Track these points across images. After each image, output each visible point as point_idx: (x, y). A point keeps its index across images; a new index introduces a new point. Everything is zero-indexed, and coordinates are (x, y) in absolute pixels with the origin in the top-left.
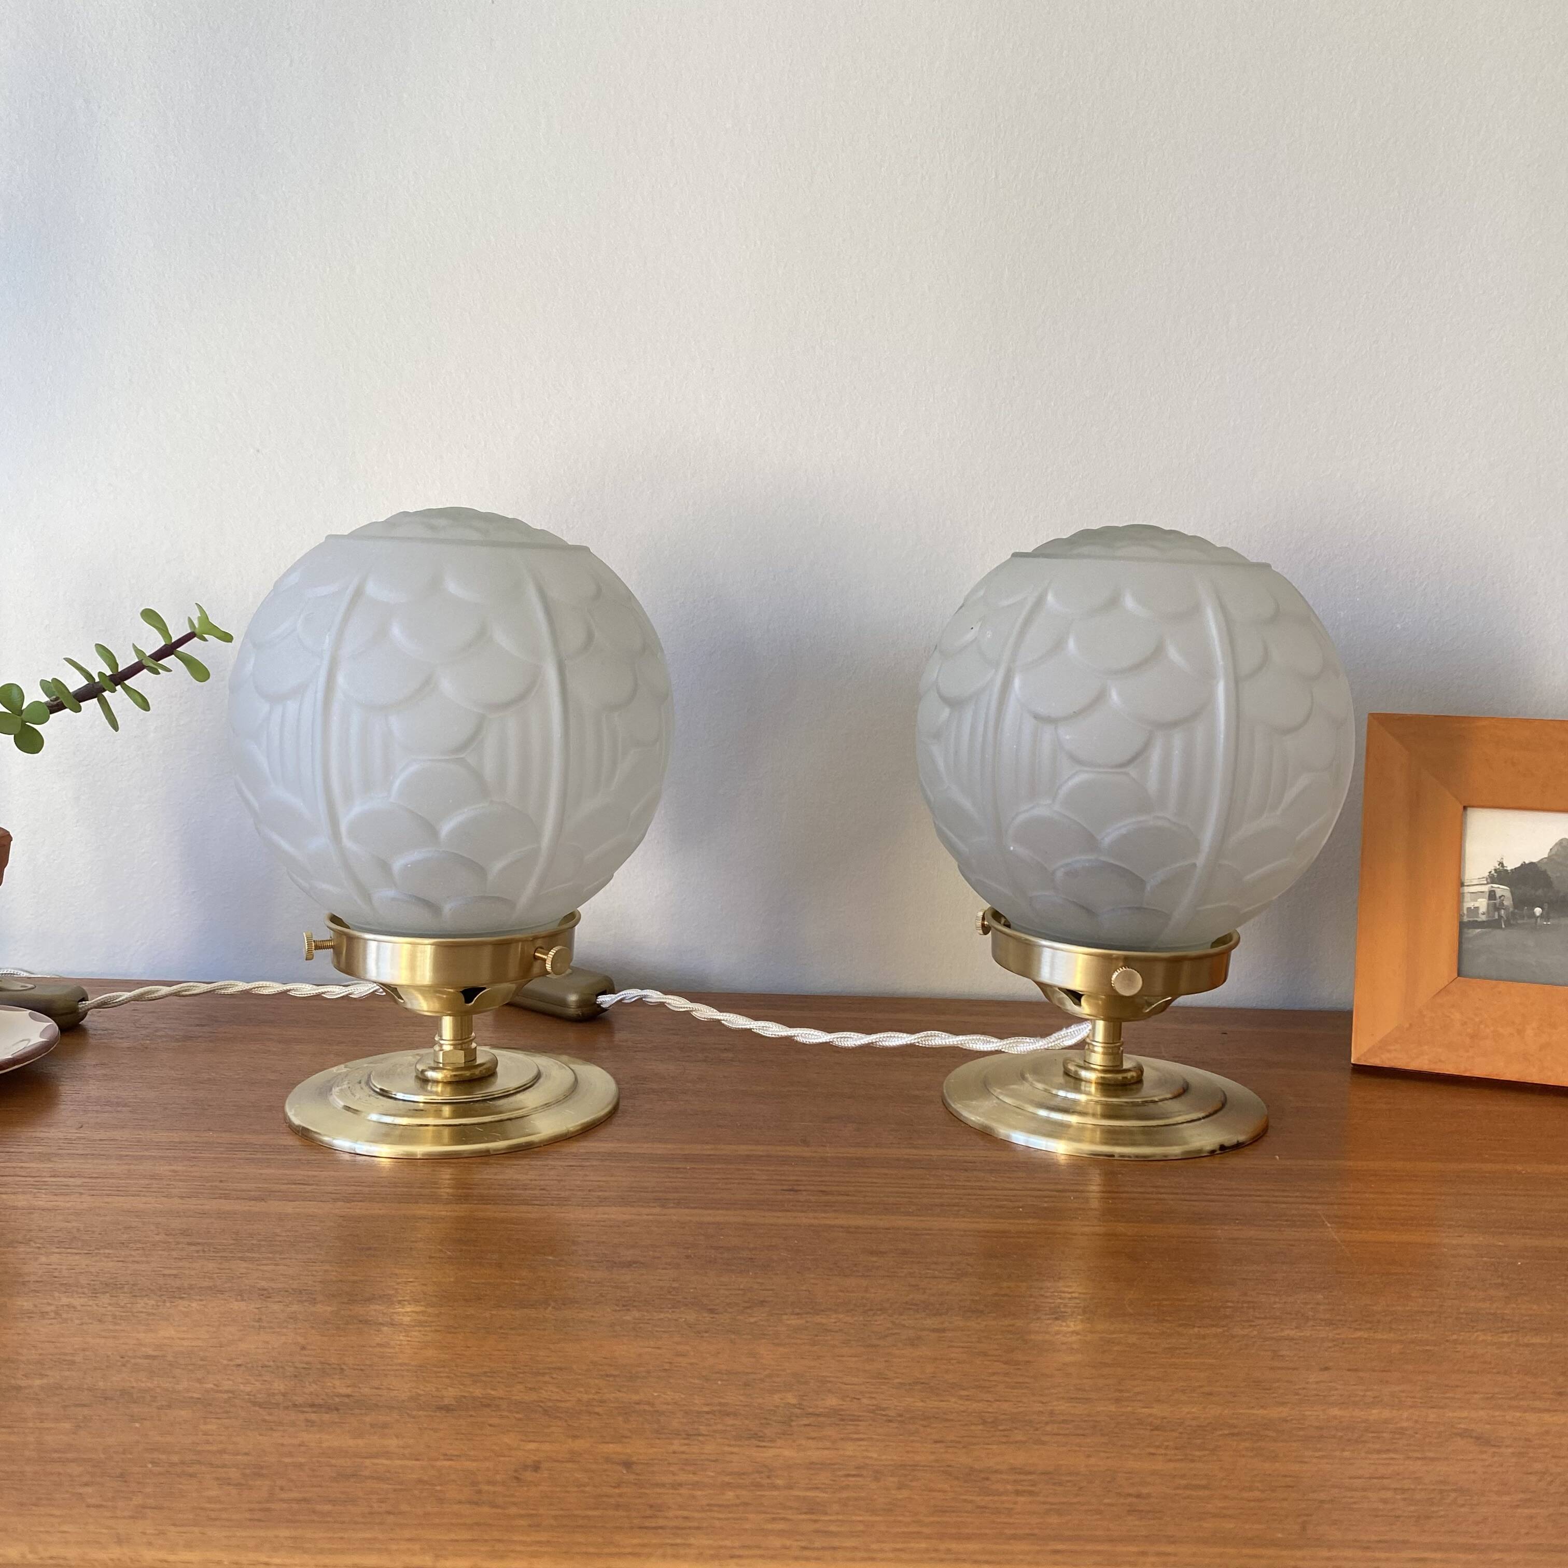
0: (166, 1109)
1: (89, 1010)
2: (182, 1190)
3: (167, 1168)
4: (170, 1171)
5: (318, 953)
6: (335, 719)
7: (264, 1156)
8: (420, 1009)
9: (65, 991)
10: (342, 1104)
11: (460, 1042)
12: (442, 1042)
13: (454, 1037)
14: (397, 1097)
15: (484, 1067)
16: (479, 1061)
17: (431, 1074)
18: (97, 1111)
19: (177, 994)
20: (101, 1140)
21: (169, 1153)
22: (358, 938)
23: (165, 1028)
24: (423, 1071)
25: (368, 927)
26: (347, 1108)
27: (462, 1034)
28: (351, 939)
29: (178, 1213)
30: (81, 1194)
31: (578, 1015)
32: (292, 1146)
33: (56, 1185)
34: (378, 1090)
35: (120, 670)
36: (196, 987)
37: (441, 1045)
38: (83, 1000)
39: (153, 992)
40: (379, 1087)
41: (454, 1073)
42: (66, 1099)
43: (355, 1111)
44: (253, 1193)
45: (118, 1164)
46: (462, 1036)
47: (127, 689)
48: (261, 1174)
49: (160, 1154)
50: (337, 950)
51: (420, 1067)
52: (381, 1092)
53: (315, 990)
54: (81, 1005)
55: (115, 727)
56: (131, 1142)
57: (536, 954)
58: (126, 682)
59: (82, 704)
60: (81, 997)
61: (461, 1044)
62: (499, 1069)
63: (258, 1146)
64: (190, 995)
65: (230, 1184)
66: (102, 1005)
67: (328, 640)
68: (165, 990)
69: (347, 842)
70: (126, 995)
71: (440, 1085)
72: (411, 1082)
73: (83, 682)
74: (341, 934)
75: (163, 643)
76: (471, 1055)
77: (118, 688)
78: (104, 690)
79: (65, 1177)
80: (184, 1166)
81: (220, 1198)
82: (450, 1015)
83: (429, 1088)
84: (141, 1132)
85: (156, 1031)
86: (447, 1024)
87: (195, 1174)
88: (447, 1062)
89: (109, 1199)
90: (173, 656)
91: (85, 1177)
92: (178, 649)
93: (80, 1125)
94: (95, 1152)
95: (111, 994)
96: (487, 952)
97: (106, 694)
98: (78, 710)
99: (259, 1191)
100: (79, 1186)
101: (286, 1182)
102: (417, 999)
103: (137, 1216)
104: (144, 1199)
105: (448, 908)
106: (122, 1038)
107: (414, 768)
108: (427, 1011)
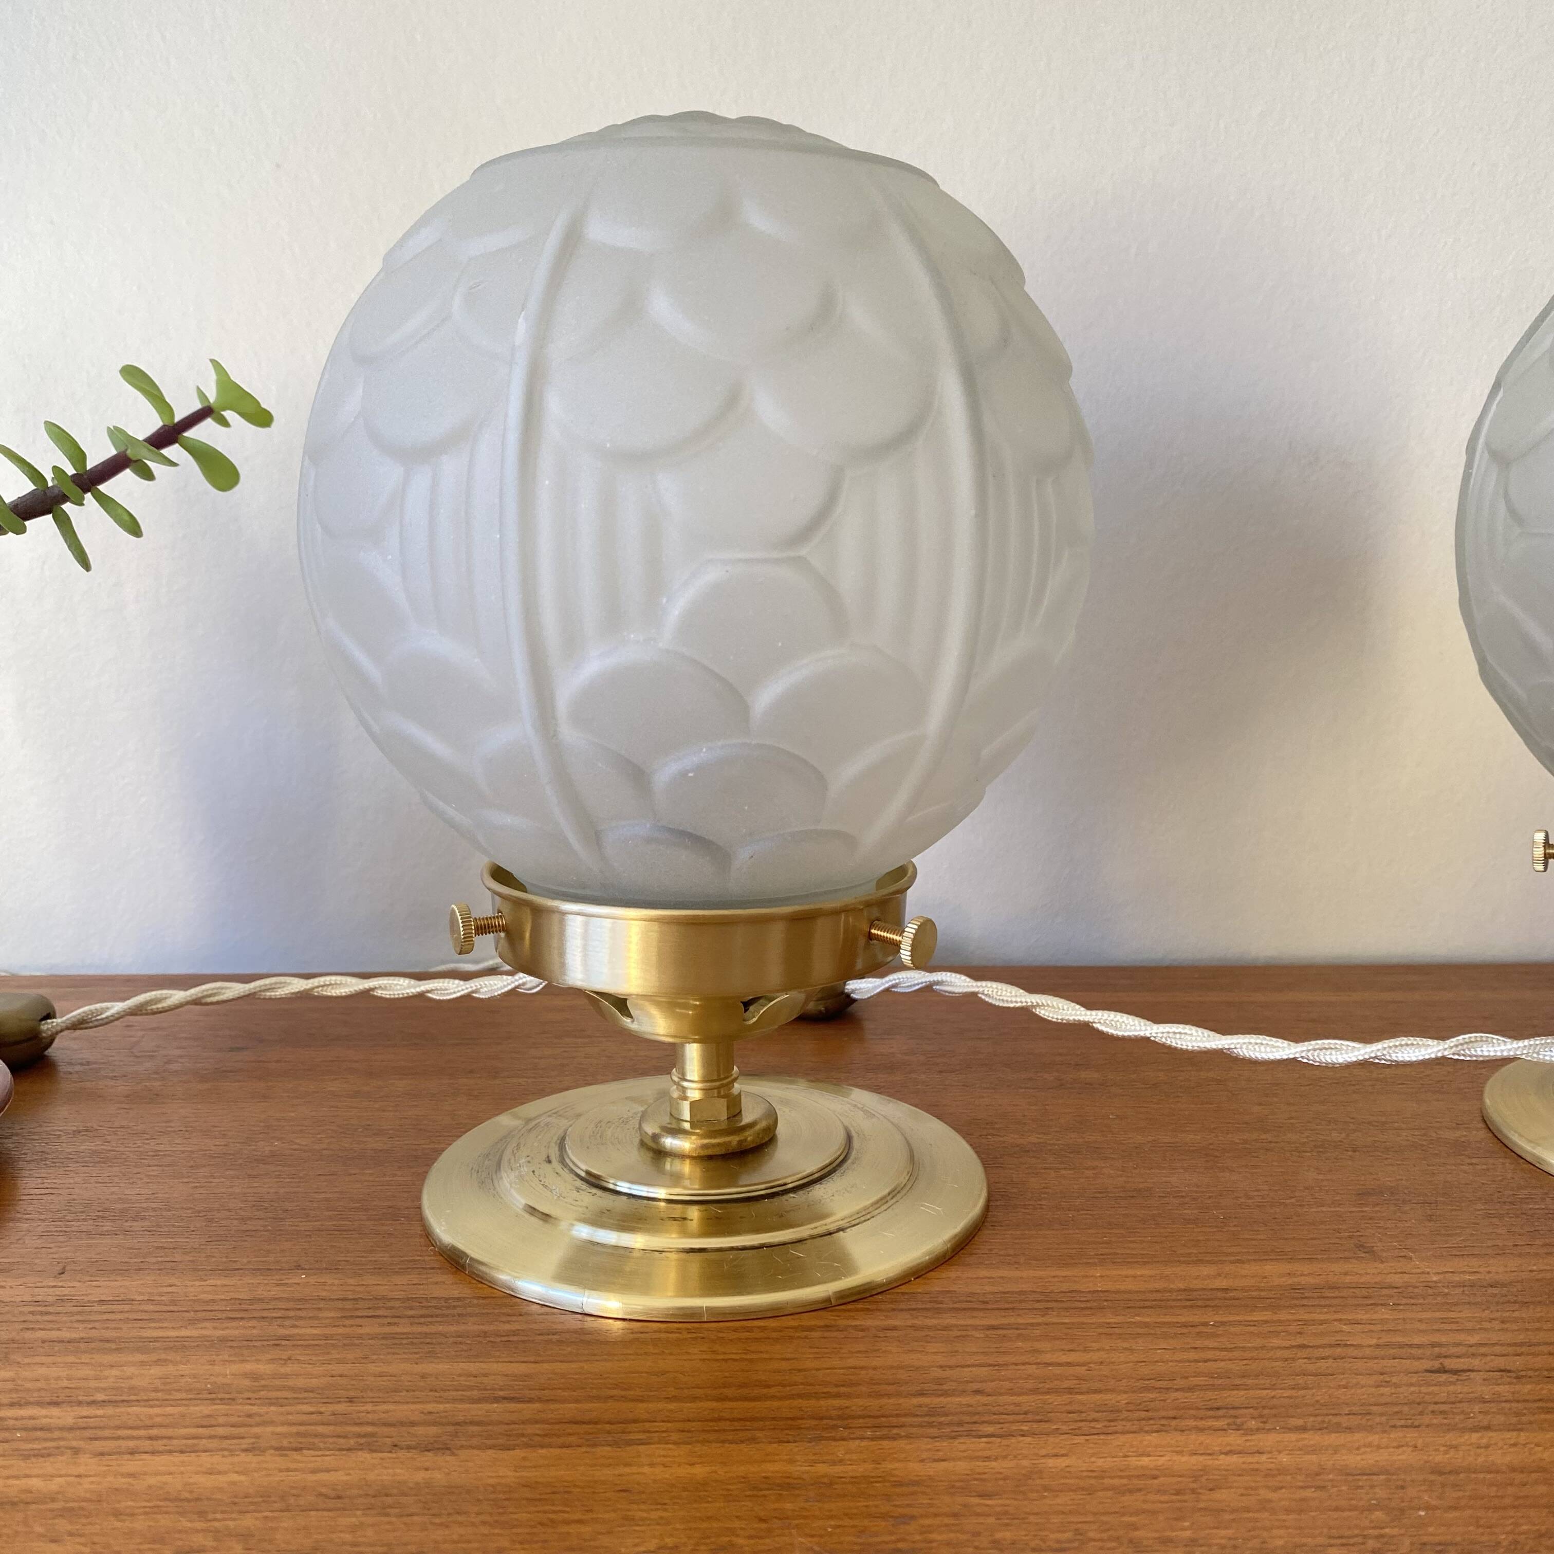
0: (211, 1221)
1: (57, 1033)
2: (280, 1429)
3: (235, 1368)
4: (245, 1375)
5: (479, 940)
6: (545, 483)
7: (420, 1329)
8: (652, 1031)
9: (17, 1005)
10: (523, 1202)
11: (717, 1084)
12: (685, 1084)
13: (704, 1077)
14: (618, 1189)
15: (758, 1127)
16: (747, 1118)
17: (669, 1142)
18: (89, 1234)
19: (197, 1002)
20: (101, 1302)
21: (233, 1331)
22: (551, 911)
23: (181, 1057)
24: (655, 1137)
25: (580, 892)
26: (532, 1210)
27: (718, 1071)
28: (538, 911)
29: (283, 1498)
30: (76, 1451)
31: (820, 1012)
32: (459, 1299)
33: (25, 1429)
34: (583, 1174)
35: (88, 468)
36: (227, 988)
37: (684, 1089)
38: (48, 1016)
39: (159, 1000)
40: (584, 1167)
41: (706, 1141)
42: (30, 1208)
43: (546, 1217)
44: (420, 1430)
45: (142, 1364)
46: (719, 1075)
47: (105, 502)
48: (423, 1376)
49: (220, 1333)
50: (512, 934)
51: (650, 1129)
52: (588, 1178)
53: (415, 987)
54: (47, 1026)
55: (86, 565)
56: (159, 1303)
57: (873, 931)
58: (102, 488)
59: (27, 523)
60: (45, 1014)
61: (718, 1088)
62: (782, 1130)
63: (397, 1304)
64: (218, 1003)
65: (369, 1407)
66: (79, 1025)
67: (522, 330)
68: (177, 996)
69: (568, 734)
70: (117, 1007)
71: (688, 1161)
72: (634, 1156)
73: (26, 487)
74: (518, 903)
75: (160, 424)
76: (735, 1106)
77: (88, 496)
78: (64, 502)
79: (40, 1404)
80: (272, 1361)
81: (360, 1448)
82: (695, 1041)
83: (668, 1166)
84: (173, 1280)
85: (169, 1062)
86: (693, 1053)
87: (301, 1382)
88: (698, 1117)
89: (132, 1465)
90: (177, 445)
91: (80, 1403)
92: (186, 434)
93: (59, 1268)
94: (94, 1333)
95: (92, 1007)
96: (777, 934)
97: (67, 507)
98: (21, 530)
99: (434, 1423)
100: (71, 1429)
101: (475, 1393)
102: (650, 1016)
103: (202, 1514)
104: (206, 1460)
105: (743, 856)
106: (114, 1078)
107: (712, 575)
108: (663, 1035)
